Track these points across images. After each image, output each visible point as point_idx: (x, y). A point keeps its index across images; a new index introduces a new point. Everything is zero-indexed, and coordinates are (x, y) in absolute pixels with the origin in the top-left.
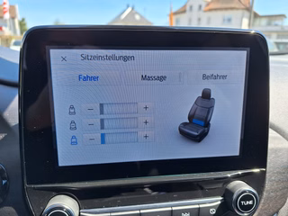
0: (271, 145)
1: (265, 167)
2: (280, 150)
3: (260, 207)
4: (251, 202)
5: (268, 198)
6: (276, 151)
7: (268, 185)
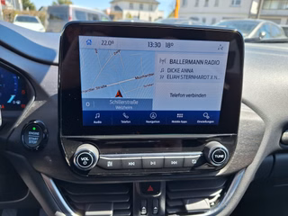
0: (242, 117)
1: (237, 133)
2: (252, 122)
3: (231, 162)
4: (222, 156)
5: (238, 156)
6: (247, 122)
7: (238, 147)
